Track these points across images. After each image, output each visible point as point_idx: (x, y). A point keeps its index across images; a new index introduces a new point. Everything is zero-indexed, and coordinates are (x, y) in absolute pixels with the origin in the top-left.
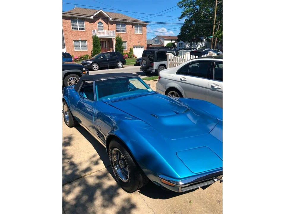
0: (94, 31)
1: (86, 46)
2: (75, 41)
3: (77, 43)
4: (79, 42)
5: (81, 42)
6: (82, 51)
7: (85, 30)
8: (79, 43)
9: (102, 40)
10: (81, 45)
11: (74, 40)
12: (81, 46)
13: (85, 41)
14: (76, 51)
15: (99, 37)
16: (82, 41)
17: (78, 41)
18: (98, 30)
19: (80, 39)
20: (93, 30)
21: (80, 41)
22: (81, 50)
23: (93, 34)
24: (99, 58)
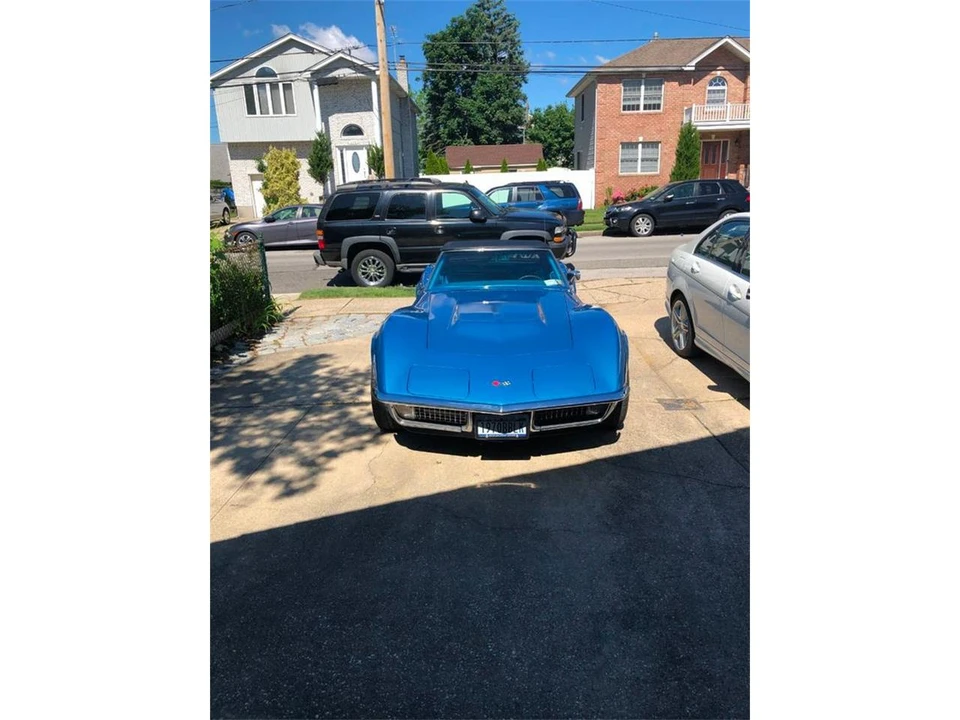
0: (689, 111)
1: (656, 160)
2: (625, 145)
3: (631, 151)
4: (637, 147)
5: (643, 147)
6: (641, 176)
7: (661, 111)
8: (634, 151)
9: (713, 136)
10: (640, 157)
11: (621, 143)
12: (639, 161)
13: (654, 144)
14: (624, 177)
15: (699, 128)
16: (645, 144)
17: (633, 145)
18: (706, 105)
19: (641, 139)
20: (686, 108)
21: (640, 146)
22: (639, 172)
23: (686, 120)
24: (659, 200)
